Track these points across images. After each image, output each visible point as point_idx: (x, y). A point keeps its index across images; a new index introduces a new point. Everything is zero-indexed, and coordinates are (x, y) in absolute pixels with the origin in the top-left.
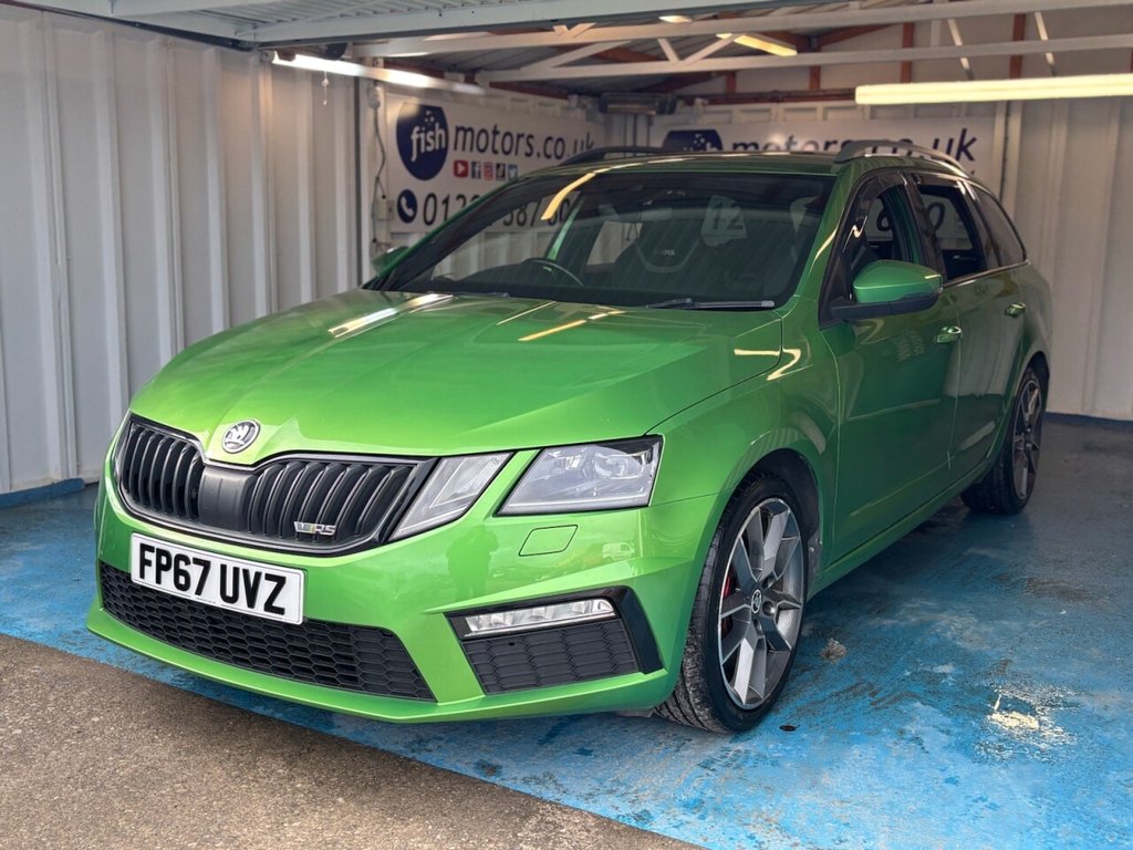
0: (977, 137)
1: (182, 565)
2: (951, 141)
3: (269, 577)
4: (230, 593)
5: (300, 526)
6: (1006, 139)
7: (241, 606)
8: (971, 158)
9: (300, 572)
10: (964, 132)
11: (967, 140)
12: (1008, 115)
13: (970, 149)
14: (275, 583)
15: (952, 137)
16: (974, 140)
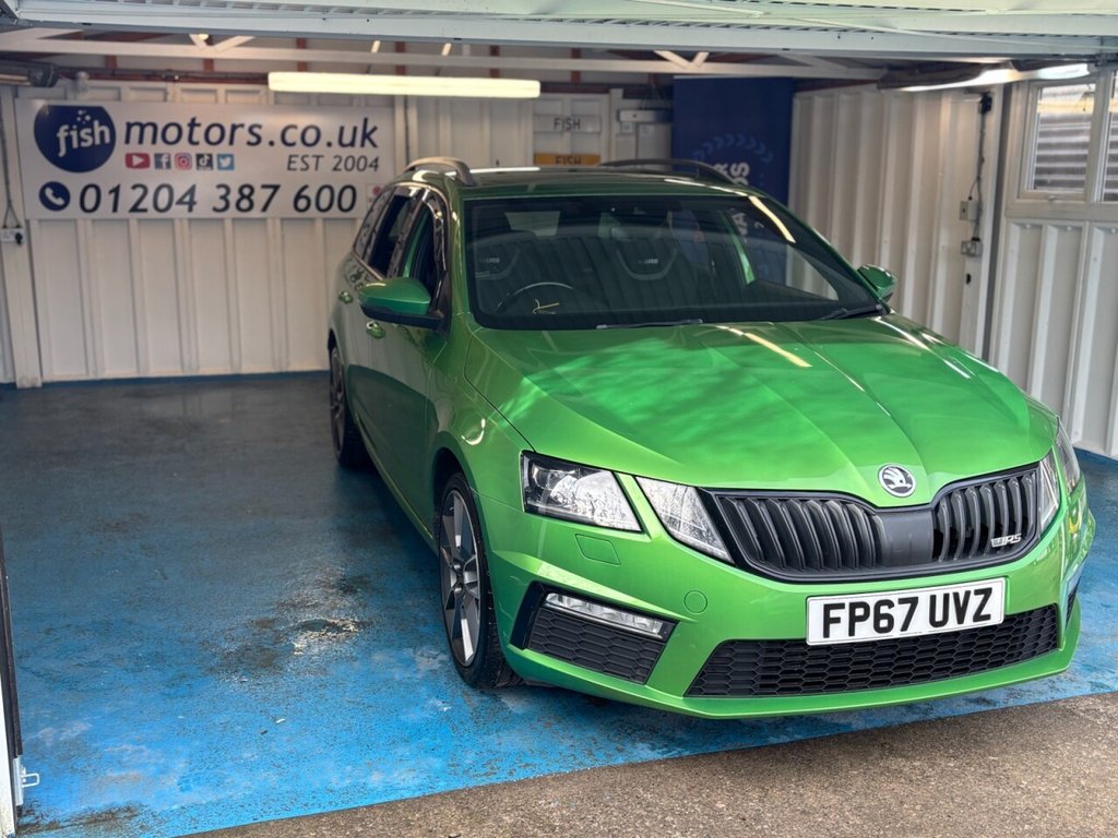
0: (378, 125)
1: (884, 610)
2: (355, 129)
3: (977, 592)
4: (939, 617)
5: (995, 542)
6: (407, 129)
7: (952, 625)
8: (374, 145)
9: (1003, 579)
10: (366, 121)
11: (369, 129)
12: (406, 107)
13: (373, 136)
14: (983, 596)
15: (355, 124)
16: (375, 129)
